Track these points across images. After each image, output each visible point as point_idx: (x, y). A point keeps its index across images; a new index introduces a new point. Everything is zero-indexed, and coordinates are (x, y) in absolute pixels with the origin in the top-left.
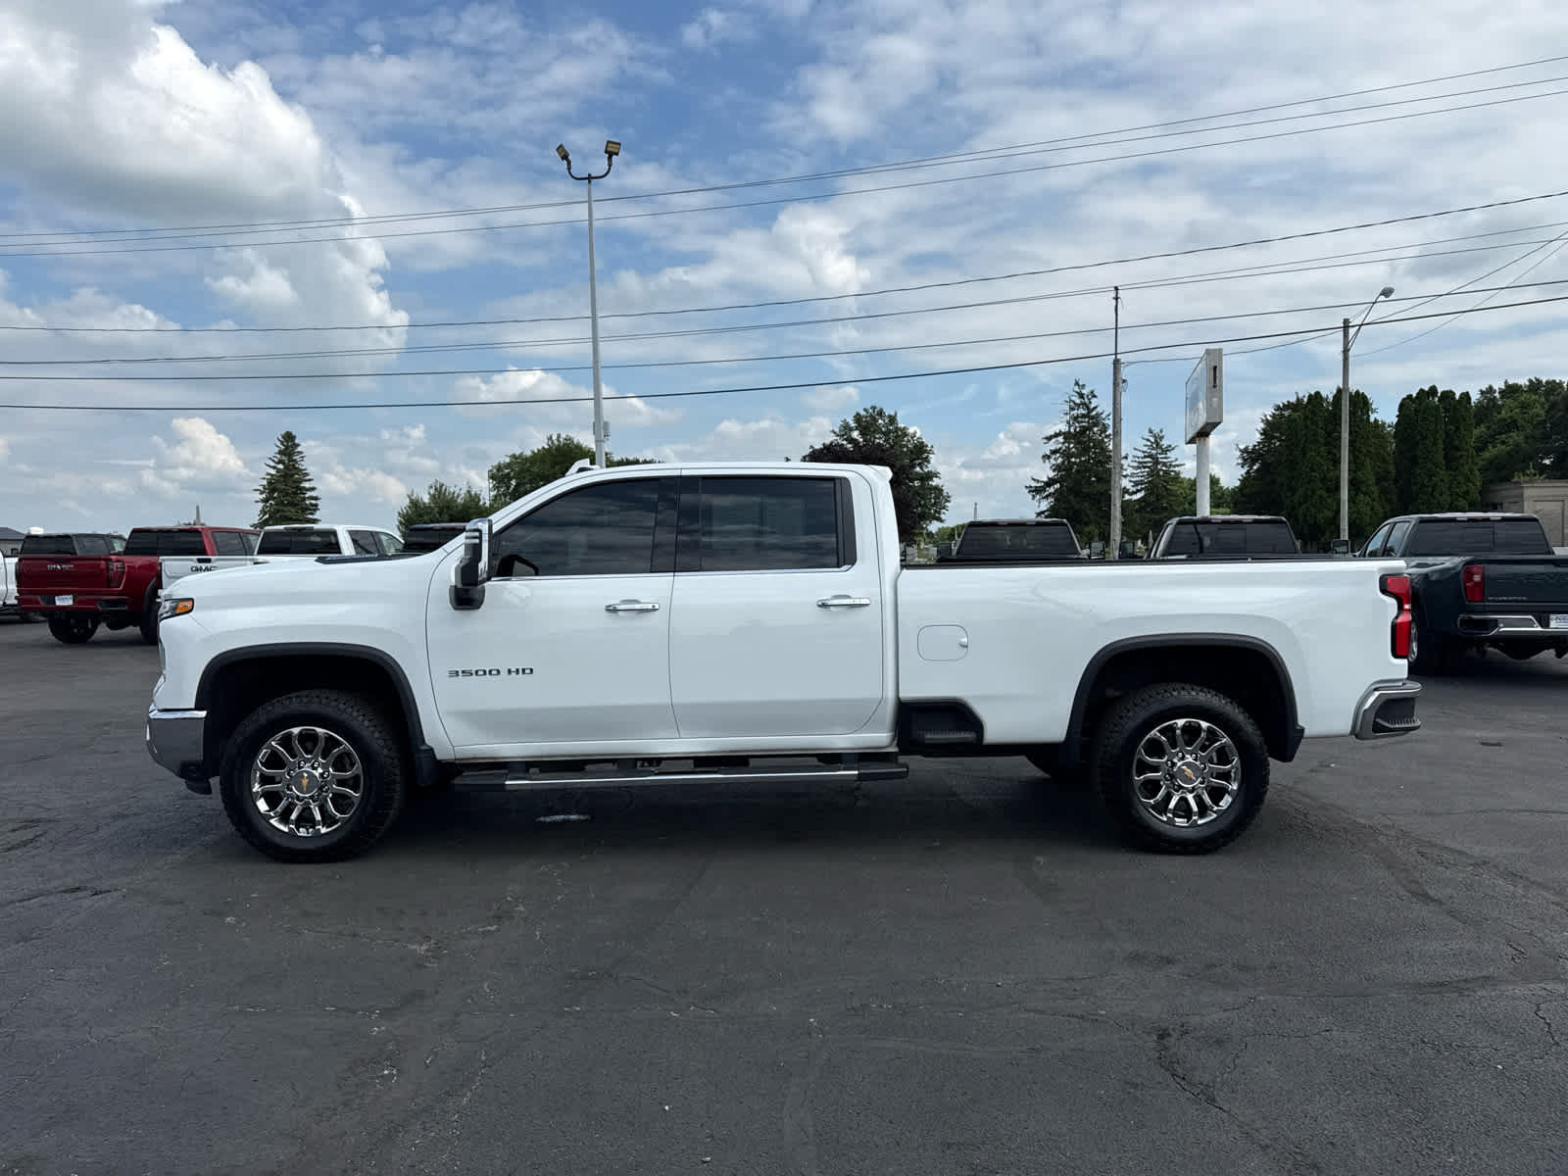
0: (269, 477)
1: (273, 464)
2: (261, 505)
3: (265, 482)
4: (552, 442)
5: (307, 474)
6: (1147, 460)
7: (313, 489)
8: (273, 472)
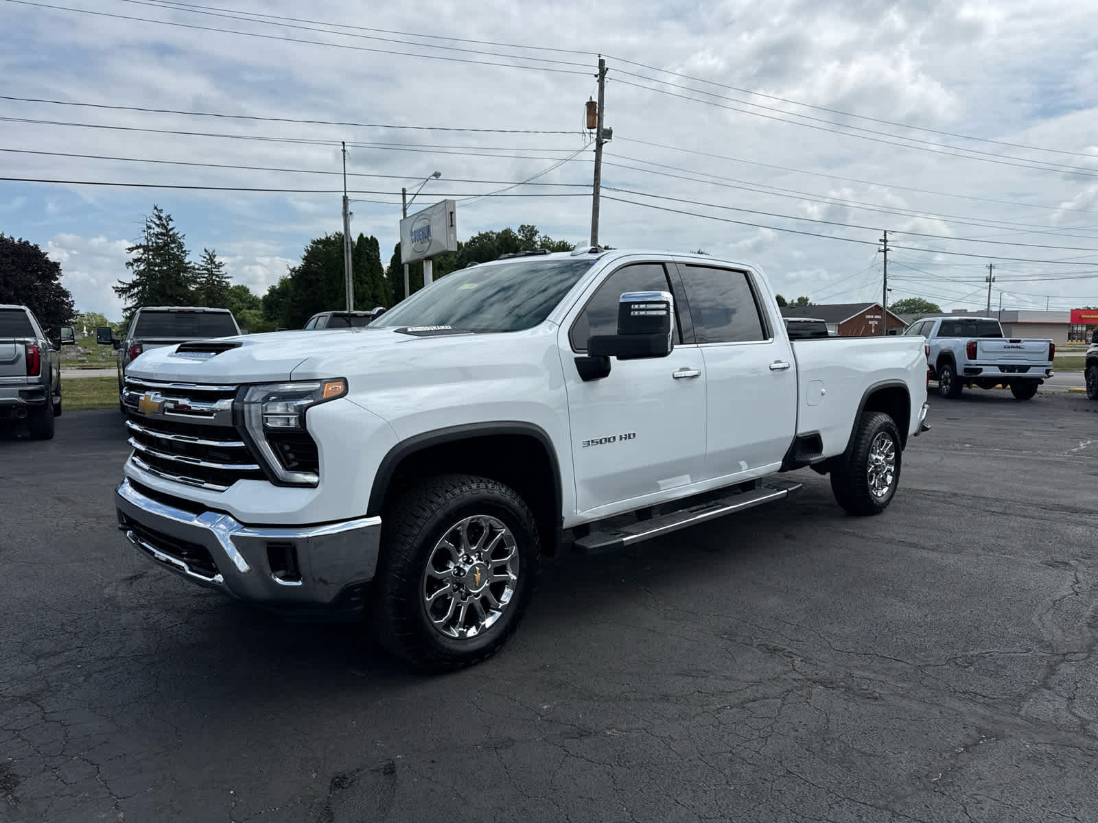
6: (204, 272)
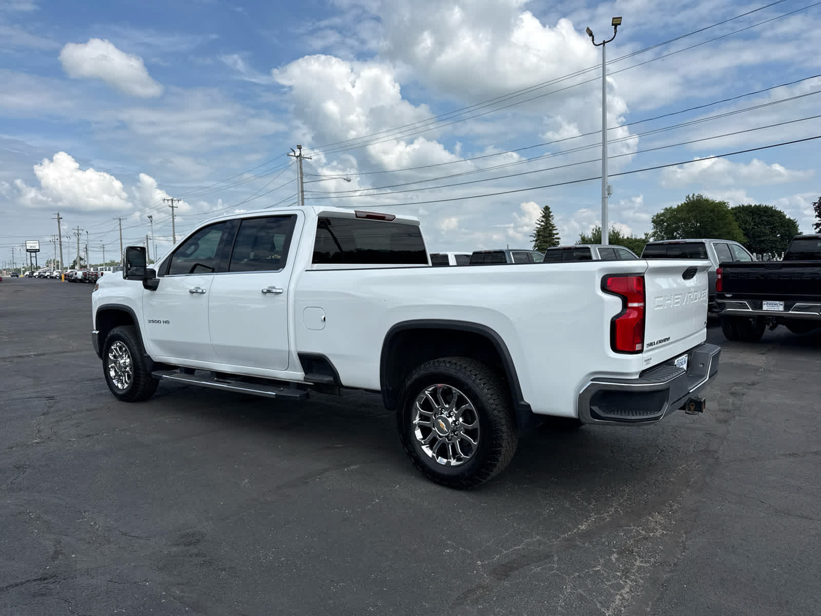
0: (537, 229)
1: (539, 222)
2: (534, 243)
3: (535, 232)
4: (689, 199)
5: (555, 227)
7: (557, 234)
8: (539, 226)
